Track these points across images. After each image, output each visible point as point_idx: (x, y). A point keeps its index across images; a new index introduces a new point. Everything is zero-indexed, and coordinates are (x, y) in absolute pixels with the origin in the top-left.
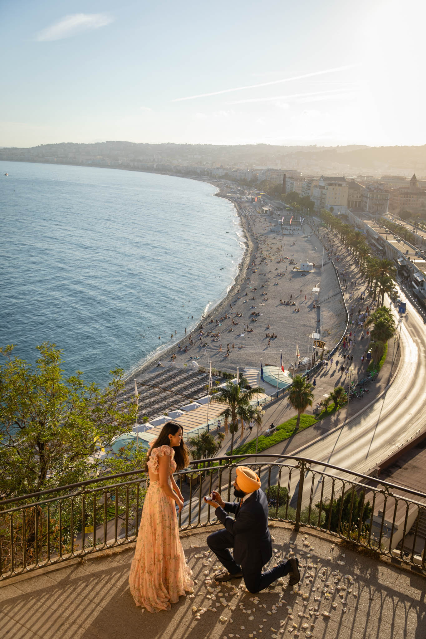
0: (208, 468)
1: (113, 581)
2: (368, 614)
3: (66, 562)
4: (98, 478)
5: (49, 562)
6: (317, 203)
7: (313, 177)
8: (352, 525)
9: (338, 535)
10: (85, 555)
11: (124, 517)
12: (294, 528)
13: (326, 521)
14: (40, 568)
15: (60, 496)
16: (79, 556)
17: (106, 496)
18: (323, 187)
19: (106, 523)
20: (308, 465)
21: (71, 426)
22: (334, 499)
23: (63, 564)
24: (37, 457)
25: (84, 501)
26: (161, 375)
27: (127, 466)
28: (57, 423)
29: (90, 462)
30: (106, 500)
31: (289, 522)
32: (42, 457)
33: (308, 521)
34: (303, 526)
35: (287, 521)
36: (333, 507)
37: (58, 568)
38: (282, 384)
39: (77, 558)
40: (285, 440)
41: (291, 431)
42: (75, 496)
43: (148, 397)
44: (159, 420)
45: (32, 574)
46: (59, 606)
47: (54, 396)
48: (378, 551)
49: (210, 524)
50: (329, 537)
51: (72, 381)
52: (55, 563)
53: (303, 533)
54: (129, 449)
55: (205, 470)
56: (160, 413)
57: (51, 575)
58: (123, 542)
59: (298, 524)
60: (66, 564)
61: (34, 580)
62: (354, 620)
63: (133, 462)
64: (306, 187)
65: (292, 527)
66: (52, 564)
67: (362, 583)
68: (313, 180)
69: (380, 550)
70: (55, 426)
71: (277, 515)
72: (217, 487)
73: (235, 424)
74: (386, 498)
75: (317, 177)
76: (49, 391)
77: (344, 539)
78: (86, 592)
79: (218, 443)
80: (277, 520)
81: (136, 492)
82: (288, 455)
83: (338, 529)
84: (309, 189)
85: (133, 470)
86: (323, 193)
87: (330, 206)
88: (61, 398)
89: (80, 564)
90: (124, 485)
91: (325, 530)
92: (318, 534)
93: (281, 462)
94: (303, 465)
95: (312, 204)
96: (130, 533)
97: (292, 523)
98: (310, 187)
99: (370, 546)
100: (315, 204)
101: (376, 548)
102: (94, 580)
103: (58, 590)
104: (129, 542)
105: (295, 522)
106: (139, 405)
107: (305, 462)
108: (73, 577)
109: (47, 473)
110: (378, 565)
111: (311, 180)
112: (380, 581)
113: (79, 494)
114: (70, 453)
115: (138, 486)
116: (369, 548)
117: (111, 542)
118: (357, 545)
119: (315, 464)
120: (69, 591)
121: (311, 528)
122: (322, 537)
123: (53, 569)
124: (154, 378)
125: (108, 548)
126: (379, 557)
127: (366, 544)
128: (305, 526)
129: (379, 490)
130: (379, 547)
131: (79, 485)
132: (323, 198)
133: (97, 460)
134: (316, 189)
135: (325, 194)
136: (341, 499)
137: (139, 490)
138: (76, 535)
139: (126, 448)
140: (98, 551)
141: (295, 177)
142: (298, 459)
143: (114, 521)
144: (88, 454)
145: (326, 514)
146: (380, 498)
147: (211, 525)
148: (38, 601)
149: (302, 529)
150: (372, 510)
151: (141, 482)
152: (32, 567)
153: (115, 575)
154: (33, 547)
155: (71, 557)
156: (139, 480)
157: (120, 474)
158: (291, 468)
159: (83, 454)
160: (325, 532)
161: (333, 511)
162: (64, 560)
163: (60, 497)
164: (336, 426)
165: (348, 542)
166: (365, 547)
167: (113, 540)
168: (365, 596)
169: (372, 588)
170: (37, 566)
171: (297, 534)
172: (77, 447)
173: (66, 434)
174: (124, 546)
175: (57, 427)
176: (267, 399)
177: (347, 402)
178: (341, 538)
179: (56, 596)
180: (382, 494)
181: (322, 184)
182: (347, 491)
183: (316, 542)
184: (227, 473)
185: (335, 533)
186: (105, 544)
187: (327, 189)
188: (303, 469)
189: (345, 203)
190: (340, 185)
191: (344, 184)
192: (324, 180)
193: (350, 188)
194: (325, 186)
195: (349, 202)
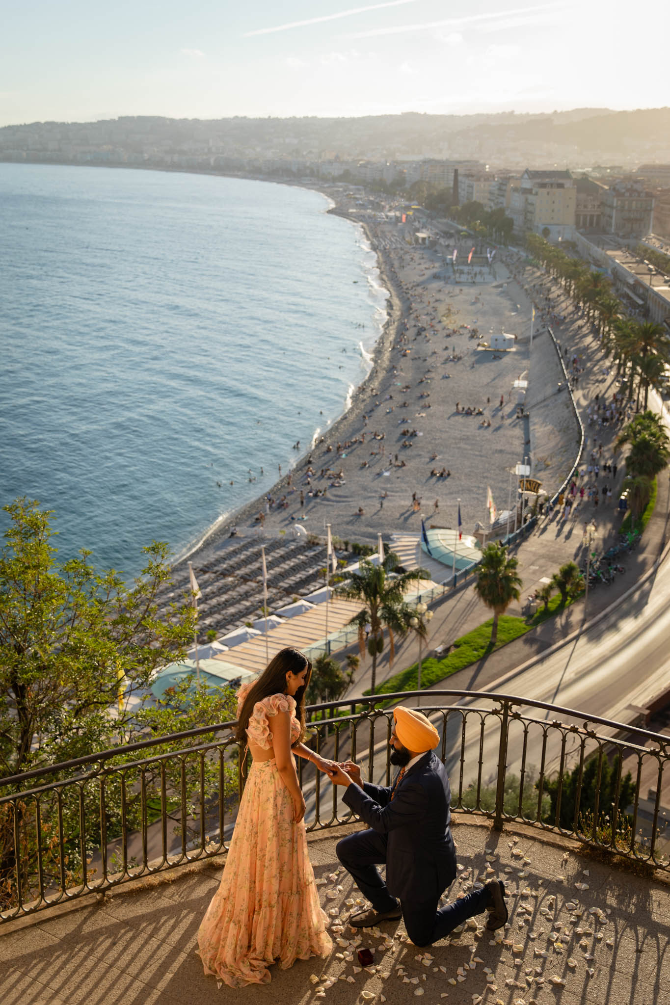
0: (330, 720)
1: (162, 934)
2: (635, 978)
3: (74, 902)
4: (127, 745)
5: (43, 903)
6: (518, 220)
7: (510, 172)
8: (601, 815)
9: (575, 835)
10: (109, 888)
11: (179, 816)
12: (492, 824)
13: (551, 811)
14: (27, 913)
15: (58, 780)
16: (97, 890)
17: (144, 778)
18: (528, 191)
19: (146, 828)
20: (515, 708)
21: (74, 651)
22: (565, 770)
23: (69, 906)
24: (13, 713)
25: (103, 788)
26: (237, 553)
27: (181, 722)
28: (47, 647)
29: (113, 717)
30: (144, 785)
31: (484, 815)
32: (22, 711)
33: (519, 811)
34: (509, 820)
35: (480, 813)
36: (565, 786)
37: (60, 913)
38: (462, 561)
39: (95, 894)
40: (471, 664)
41: (482, 648)
42: (87, 779)
43: (214, 594)
44: (238, 636)
45: (12, 927)
46: (65, 983)
47: (39, 598)
48: (649, 862)
49: (337, 823)
50: (558, 840)
51: (73, 568)
52: (53, 904)
53: (509, 834)
54: (184, 691)
55: (325, 724)
56: (238, 623)
57: (47, 927)
58: (179, 862)
59: (500, 816)
60: (73, 906)
61: (16, 936)
62: (609, 989)
63: (192, 713)
64: (496, 192)
65: (489, 823)
66: (49, 906)
67: (621, 922)
68: (509, 178)
69: (654, 860)
70: (45, 651)
71: (460, 803)
72: (349, 755)
73: (378, 639)
74: (661, 764)
75: (517, 172)
76: (32, 589)
77: (586, 843)
78: (113, 954)
79: (348, 675)
80: (461, 810)
81: (199, 769)
82: (480, 691)
83: (574, 825)
84: (503, 196)
85: (193, 728)
86: (530, 201)
87: (543, 227)
88: (54, 601)
89: (99, 905)
90: (176, 756)
91: (550, 827)
92: (538, 834)
93: (466, 704)
94: (506, 708)
95: (510, 223)
96: (190, 845)
97: (489, 817)
98: (505, 190)
99: (634, 854)
100: (515, 222)
101: (645, 857)
102: (126, 932)
103: (62, 954)
104: (190, 861)
105: (494, 815)
106: (198, 608)
107: (510, 703)
108: (87, 929)
109: (33, 741)
110: (651, 888)
111: (505, 178)
112: (655, 917)
113: (94, 775)
114: (74, 702)
115: (203, 756)
116: (633, 856)
117: (156, 862)
118: (611, 853)
119: (528, 707)
120: (82, 954)
121: (525, 823)
122: (545, 839)
123: (51, 916)
124: (225, 559)
125: (151, 873)
126: (652, 874)
127: (626, 851)
128: (513, 820)
129: (648, 750)
130: (652, 855)
131: (94, 760)
132: (531, 213)
133: (124, 714)
134: (516, 194)
135: (532, 204)
136: (578, 770)
137: (203, 764)
138: (90, 853)
139: (177, 689)
140: (131, 879)
141: (476, 175)
142: (496, 698)
143: (160, 825)
144: (107, 702)
145: (552, 799)
146: (651, 766)
147: (340, 824)
148: (24, 974)
149: (508, 827)
150: (636, 789)
151: (207, 749)
152: (11, 912)
153: (166, 921)
154: (12, 877)
155: (83, 893)
156: (204, 746)
157: (169, 735)
158: (484, 714)
159: (97, 702)
160: (551, 831)
161: (564, 793)
162: (70, 899)
163: (59, 783)
164: (565, 636)
165: (593, 848)
166: (625, 855)
167: (161, 859)
168: (628, 945)
169: (640, 930)
170: (21, 911)
171: (499, 836)
172: (87, 690)
173: (66, 666)
174: (180, 868)
175: (48, 653)
176: (435, 591)
177: (584, 591)
178: (580, 840)
179: (58, 964)
180: (654, 758)
181: (527, 184)
182: (590, 756)
183: (534, 849)
184: (366, 729)
185: (569, 833)
186: (146, 865)
187: (536, 194)
188: (506, 715)
189: (571, 220)
190: (561, 186)
191: (568, 184)
192: (530, 178)
193: (579, 191)
194: (531, 190)
195: (577, 216)
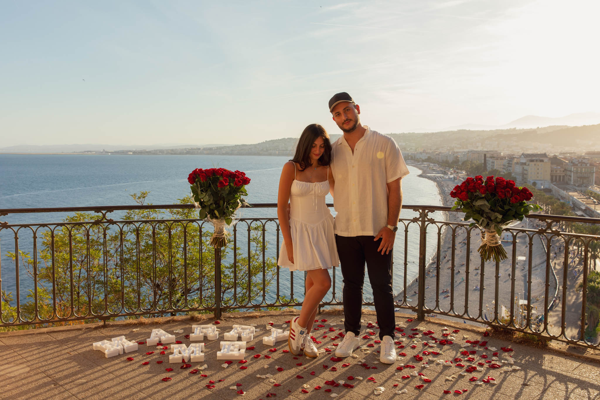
6: (519, 179)
7: (514, 155)
64: (507, 165)
68: (514, 158)
75: (518, 155)
84: (510, 167)
86: (525, 169)
87: (533, 181)
98: (511, 164)
100: (517, 179)
111: (511, 158)
132: (526, 174)
134: (517, 165)
135: (527, 170)
141: (496, 157)
181: (523, 161)
187: (529, 165)
189: (548, 178)
190: (542, 161)
191: (546, 160)
192: (525, 157)
193: (552, 164)
194: (526, 163)
195: (552, 177)
